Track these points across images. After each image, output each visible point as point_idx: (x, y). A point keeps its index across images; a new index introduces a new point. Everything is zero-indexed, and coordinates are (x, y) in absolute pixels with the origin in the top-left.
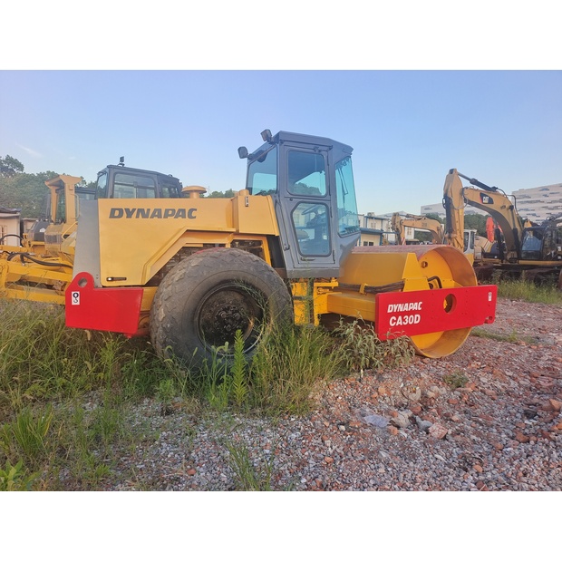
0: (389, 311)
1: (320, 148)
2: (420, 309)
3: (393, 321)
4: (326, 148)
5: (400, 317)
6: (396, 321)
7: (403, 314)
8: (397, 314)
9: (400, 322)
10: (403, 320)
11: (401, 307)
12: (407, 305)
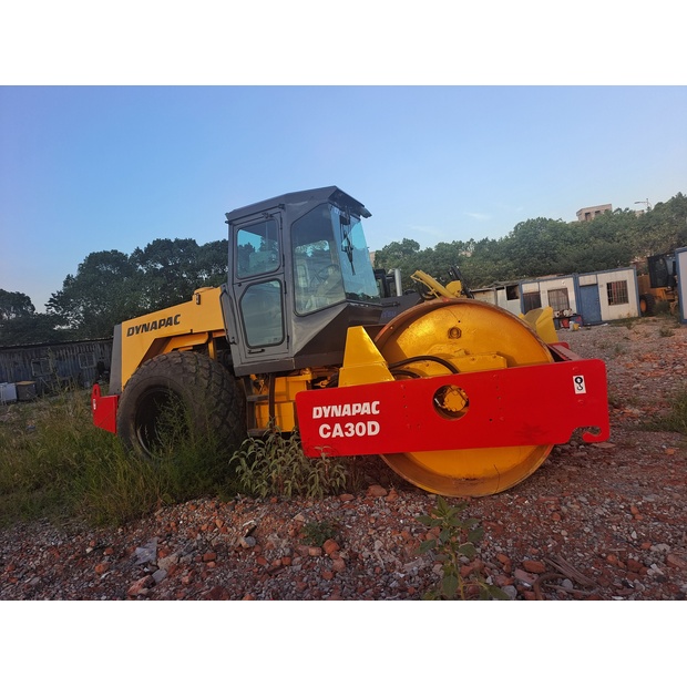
0: (315, 416)
1: (270, 212)
2: (376, 412)
3: (325, 431)
4: (277, 210)
5: (337, 426)
6: (331, 431)
7: (343, 420)
8: (332, 421)
9: (338, 431)
10: (345, 430)
11: (336, 411)
12: (347, 406)
